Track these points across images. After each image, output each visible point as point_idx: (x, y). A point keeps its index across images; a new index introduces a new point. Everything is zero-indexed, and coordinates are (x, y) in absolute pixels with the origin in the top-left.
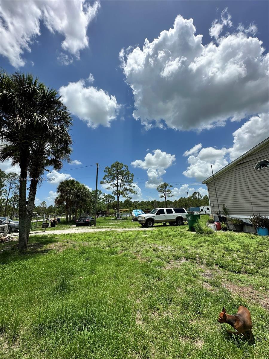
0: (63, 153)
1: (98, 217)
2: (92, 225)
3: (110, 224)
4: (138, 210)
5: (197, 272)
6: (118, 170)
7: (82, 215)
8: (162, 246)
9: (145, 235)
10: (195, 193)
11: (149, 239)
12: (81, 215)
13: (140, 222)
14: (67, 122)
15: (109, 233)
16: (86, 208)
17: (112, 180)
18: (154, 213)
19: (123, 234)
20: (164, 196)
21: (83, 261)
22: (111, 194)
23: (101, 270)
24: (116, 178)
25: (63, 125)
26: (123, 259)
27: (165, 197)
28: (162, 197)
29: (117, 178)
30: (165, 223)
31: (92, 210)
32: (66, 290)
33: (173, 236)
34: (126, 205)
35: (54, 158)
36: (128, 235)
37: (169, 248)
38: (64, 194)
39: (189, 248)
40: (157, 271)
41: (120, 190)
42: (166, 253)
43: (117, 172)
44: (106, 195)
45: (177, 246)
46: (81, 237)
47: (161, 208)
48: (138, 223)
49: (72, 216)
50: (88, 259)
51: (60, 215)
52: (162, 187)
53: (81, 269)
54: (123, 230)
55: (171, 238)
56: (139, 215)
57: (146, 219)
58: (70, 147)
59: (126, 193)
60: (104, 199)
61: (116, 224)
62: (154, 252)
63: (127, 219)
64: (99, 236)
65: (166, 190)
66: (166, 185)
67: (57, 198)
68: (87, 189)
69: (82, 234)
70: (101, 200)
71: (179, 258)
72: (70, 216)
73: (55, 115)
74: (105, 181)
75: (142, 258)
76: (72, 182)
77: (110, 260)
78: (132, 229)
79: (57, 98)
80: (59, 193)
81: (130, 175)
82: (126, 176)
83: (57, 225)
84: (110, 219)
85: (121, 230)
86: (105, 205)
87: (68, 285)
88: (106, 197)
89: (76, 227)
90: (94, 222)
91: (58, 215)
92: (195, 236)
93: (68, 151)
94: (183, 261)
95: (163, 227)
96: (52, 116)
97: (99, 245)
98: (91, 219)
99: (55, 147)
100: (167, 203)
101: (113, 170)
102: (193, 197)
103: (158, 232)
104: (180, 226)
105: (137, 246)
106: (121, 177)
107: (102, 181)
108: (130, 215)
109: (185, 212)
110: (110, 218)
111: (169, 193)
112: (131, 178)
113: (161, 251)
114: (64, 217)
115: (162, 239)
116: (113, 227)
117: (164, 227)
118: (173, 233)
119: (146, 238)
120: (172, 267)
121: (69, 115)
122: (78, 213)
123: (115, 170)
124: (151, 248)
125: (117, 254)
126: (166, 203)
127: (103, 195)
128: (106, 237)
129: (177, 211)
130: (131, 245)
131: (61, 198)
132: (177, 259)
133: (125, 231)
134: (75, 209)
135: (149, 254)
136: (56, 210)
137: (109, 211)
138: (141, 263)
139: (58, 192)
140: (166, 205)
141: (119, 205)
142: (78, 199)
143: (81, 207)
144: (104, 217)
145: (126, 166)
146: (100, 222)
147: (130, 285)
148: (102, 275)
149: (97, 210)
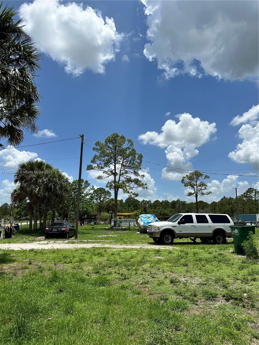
0: (24, 116)
1: (81, 225)
2: (71, 237)
3: (100, 236)
4: (149, 215)
5: (242, 321)
6: (117, 148)
7: (56, 221)
8: (186, 276)
9: (159, 257)
10: (250, 190)
11: (165, 264)
12: (53, 220)
13: (151, 234)
14: (31, 63)
15: (99, 251)
16: (61, 209)
17: (107, 163)
18: (175, 222)
19: (122, 253)
20: (194, 193)
21: (54, 293)
22: (104, 188)
23: (81, 310)
24: (113, 161)
25: (23, 69)
26: (119, 294)
27: (195, 195)
28: (190, 194)
29: (115, 161)
30: (193, 238)
31: (73, 213)
32: (26, 337)
33: (206, 261)
34: (129, 206)
35: (9, 125)
36: (130, 256)
37: (197, 280)
38: (25, 185)
39: (231, 281)
40: (174, 316)
41: (119, 180)
42: (192, 287)
43: (115, 150)
44: (96, 188)
45: (210, 277)
46: (52, 256)
47: (188, 213)
48: (147, 236)
49: (38, 222)
50: (61, 291)
51: (20, 219)
52: (190, 178)
53: (50, 305)
54: (122, 247)
55: (203, 263)
56: (149, 223)
57: (161, 230)
58: (36, 106)
59: (128, 186)
60: (92, 194)
61: (112, 237)
62: (171, 285)
63: (129, 229)
64: (82, 255)
65: (198, 183)
66: (198, 175)
67: (15, 191)
68: (65, 178)
69: (54, 251)
70: (88, 197)
71: (213, 297)
72: (36, 222)
73: (11, 51)
74: (95, 165)
75: (150, 294)
76: (40, 165)
77: (98, 294)
78: (138, 247)
79: (15, 22)
80: (18, 184)
81: (137, 156)
82: (130, 158)
83: (14, 235)
84: (101, 229)
85: (119, 247)
86: (94, 205)
87: (28, 328)
88: (95, 191)
89: (44, 240)
90: (75, 233)
91: (16, 219)
92: (243, 262)
93: (32, 114)
94: (221, 302)
95: (189, 246)
96: (6, 53)
97: (80, 270)
98: (70, 228)
99: (11, 107)
100: (200, 206)
101: (109, 147)
102: (245, 196)
103: (180, 253)
104: (220, 245)
105: (144, 273)
106: (121, 159)
107: (90, 165)
108: (135, 222)
109: (229, 222)
110: (102, 227)
111: (203, 188)
112: (139, 161)
113: (184, 284)
114: (26, 223)
115: (186, 265)
116: (106, 241)
117: (192, 246)
118: (206, 256)
119: (159, 262)
120: (201, 310)
121: (34, 50)
122: (48, 217)
123: (112, 147)
124: (166, 278)
125: (110, 285)
126: (198, 206)
127: (92, 189)
128: (93, 257)
129: (215, 219)
130: (134, 272)
131: (21, 191)
132: (209, 298)
133: (125, 248)
134: (43, 210)
135: (163, 288)
136: (14, 212)
137: (100, 215)
138: (148, 301)
139: (16, 181)
140: (198, 209)
141: (116, 206)
142: (49, 193)
143: (54, 207)
144: (92, 225)
145: (129, 141)
146: (85, 233)
147: (129, 336)
148: (83, 316)
149: (80, 213)
